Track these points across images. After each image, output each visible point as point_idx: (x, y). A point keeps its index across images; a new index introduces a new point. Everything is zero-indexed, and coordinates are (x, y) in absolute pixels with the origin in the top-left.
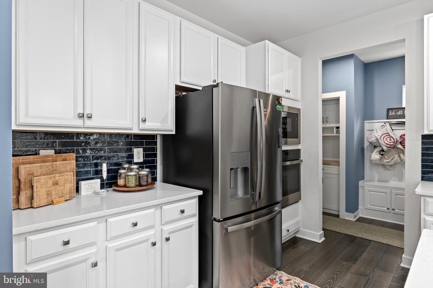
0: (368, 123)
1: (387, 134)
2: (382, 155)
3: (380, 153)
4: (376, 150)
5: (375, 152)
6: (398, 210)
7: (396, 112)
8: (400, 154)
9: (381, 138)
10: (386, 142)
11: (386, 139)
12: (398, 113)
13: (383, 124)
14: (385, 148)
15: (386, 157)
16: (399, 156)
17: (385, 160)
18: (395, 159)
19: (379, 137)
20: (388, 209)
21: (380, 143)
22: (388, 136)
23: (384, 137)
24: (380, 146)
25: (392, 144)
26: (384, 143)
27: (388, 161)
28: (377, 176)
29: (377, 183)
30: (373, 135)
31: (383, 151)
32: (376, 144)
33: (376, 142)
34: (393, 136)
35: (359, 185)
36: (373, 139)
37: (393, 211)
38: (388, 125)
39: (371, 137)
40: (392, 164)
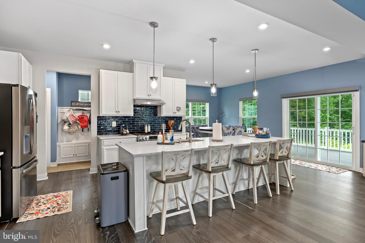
0: (60, 108)
1: (72, 115)
2: (70, 126)
3: (68, 125)
4: (66, 124)
5: (65, 125)
6: (78, 154)
7: (75, 104)
8: (78, 126)
9: (69, 117)
10: (72, 120)
11: (72, 118)
12: (76, 104)
13: (69, 109)
14: (71, 123)
15: (71, 128)
16: (78, 127)
17: (71, 130)
18: (76, 129)
19: (68, 117)
20: (74, 155)
21: (69, 120)
22: (73, 116)
23: (71, 117)
24: (69, 122)
25: (75, 120)
26: (71, 120)
27: (72, 130)
28: (65, 139)
29: (65, 143)
30: (65, 115)
31: (70, 124)
32: (66, 121)
33: (66, 120)
34: (75, 116)
35: (57, 145)
36: (65, 118)
37: (76, 156)
38: (72, 110)
39: (64, 117)
40: (74, 131)
